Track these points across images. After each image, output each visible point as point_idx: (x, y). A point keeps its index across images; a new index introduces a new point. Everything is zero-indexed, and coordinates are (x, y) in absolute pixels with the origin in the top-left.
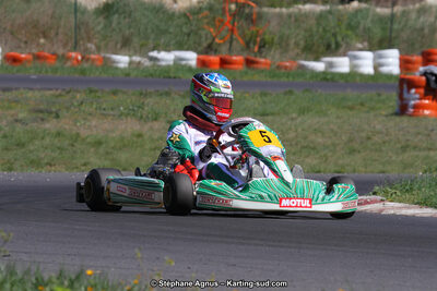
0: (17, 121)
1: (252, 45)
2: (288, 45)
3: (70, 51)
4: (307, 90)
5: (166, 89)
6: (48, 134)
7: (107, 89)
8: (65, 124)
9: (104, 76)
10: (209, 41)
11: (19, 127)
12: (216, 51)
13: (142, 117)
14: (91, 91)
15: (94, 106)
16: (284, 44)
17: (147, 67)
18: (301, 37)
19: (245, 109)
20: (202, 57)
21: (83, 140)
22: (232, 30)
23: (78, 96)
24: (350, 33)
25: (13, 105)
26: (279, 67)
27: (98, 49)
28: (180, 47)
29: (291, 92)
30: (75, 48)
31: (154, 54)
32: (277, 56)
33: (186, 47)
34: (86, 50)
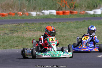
0: (5, 34)
1: (72, 7)
2: (82, 7)
3: (19, 12)
4: (89, 20)
5: (48, 22)
6: (15, 37)
7: (31, 23)
8: (20, 34)
9: (29, 19)
10: (59, 7)
11: (6, 36)
12: (61, 9)
13: (42, 31)
14: (26, 24)
15: (28, 28)
16: (81, 6)
17: (41, 15)
18: (86, 4)
19: (71, 27)
20: (57, 12)
21: (26, 38)
22: (66, 4)
23: (23, 25)
24: (100, 2)
25: (4, 29)
26: (80, 13)
27: (27, 11)
28: (51, 9)
29: (84, 21)
30: (20, 10)
31: (43, 11)
32: (79, 10)
33: (52, 9)
34: (23, 11)
